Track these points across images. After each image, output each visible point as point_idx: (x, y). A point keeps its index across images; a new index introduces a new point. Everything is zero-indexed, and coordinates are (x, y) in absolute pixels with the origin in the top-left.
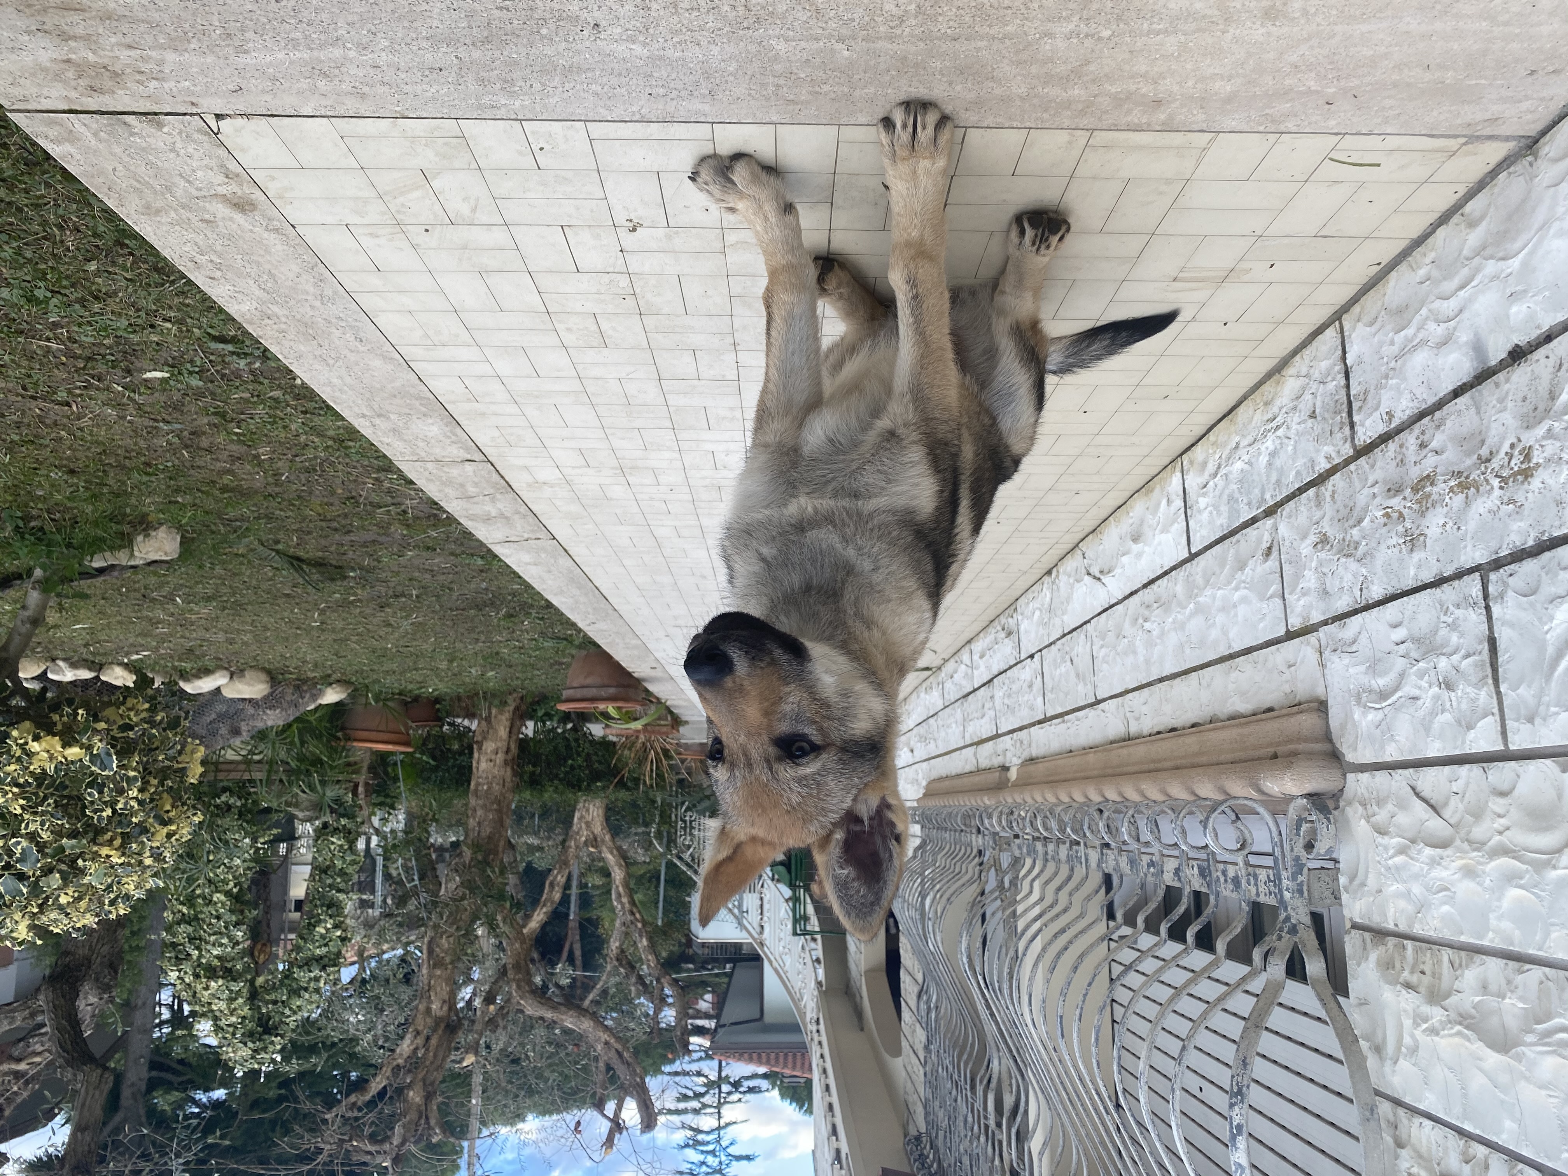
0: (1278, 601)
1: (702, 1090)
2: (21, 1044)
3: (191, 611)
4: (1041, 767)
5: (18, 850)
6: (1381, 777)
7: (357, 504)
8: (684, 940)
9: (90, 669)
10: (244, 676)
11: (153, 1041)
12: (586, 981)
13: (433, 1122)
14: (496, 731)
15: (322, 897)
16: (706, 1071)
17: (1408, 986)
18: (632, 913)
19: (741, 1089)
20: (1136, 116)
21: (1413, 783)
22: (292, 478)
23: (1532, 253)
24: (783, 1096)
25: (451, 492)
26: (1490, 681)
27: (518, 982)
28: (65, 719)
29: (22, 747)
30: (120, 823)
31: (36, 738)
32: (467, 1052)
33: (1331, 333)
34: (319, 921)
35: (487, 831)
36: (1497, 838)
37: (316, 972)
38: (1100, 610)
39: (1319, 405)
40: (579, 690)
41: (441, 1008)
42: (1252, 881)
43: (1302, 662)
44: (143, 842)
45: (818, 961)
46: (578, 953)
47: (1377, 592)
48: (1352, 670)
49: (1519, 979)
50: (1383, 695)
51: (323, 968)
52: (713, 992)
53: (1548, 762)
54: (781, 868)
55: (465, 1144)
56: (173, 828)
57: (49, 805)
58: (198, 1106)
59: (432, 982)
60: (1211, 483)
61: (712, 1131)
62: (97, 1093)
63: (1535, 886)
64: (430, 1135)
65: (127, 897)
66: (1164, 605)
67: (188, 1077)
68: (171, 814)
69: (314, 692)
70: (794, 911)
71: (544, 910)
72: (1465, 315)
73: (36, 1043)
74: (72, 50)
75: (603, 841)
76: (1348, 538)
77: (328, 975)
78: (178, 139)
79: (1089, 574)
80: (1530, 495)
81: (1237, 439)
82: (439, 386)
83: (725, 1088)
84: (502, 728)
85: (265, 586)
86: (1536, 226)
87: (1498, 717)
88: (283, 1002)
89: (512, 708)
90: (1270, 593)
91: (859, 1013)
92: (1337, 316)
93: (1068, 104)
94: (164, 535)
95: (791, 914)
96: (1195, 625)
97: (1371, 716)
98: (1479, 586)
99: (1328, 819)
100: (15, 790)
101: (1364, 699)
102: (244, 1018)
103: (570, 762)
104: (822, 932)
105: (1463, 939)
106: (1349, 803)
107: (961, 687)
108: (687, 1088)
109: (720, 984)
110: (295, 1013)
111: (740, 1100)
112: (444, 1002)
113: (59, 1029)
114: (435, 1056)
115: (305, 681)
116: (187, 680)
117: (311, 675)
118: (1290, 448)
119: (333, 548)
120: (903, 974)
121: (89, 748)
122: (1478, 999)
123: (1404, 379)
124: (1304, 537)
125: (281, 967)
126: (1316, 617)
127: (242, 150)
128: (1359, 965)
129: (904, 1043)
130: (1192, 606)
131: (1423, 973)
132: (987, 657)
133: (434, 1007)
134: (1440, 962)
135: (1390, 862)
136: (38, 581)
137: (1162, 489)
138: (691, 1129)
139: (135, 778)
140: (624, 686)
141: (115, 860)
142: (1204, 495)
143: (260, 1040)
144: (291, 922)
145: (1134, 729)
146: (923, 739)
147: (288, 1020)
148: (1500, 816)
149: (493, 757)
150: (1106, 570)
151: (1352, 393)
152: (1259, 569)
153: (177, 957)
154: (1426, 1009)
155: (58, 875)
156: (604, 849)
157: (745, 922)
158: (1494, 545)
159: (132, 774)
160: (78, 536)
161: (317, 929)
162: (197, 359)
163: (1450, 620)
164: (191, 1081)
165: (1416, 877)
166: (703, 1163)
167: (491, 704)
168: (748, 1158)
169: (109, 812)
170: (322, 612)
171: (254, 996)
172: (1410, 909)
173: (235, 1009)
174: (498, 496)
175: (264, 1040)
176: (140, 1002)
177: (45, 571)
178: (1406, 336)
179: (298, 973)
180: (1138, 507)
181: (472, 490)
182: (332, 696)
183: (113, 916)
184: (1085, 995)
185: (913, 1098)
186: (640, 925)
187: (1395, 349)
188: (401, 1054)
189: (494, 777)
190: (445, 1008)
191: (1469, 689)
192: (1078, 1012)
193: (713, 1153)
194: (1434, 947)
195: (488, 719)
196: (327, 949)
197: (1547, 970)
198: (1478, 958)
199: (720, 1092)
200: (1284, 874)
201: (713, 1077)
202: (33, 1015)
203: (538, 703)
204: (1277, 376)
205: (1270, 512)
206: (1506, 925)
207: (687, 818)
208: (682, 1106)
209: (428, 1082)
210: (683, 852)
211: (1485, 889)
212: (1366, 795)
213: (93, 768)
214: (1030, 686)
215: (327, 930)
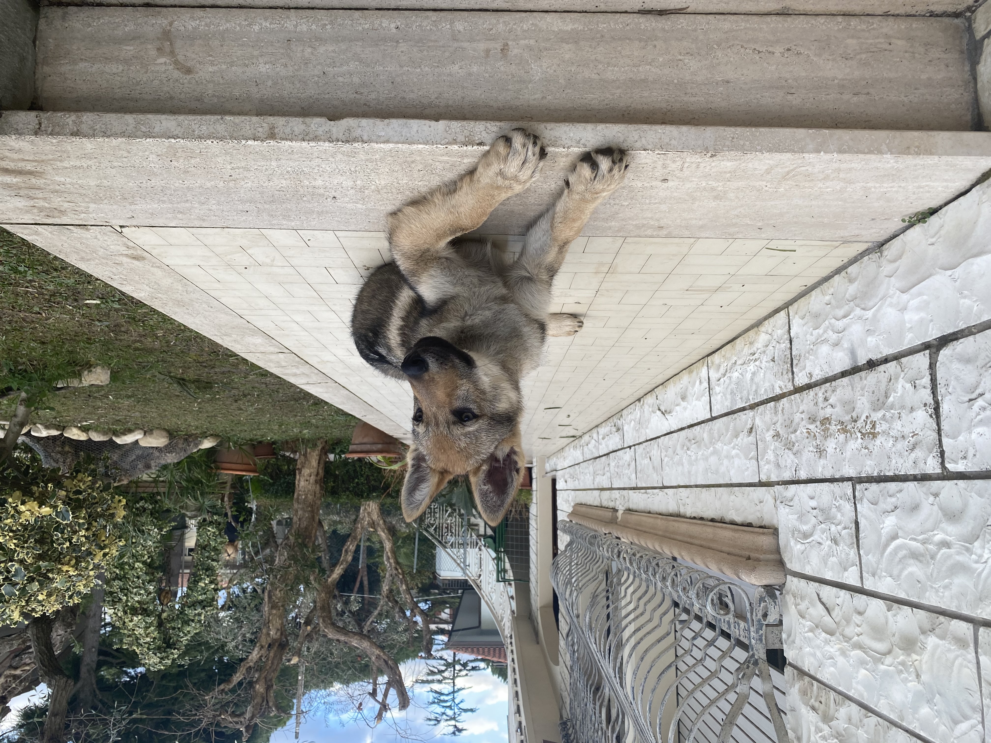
0: (754, 462)
1: (443, 668)
2: (17, 659)
3: (118, 403)
4: (634, 518)
5: (13, 570)
6: (803, 582)
7: (218, 355)
8: (431, 577)
9: (57, 430)
10: (152, 434)
11: (101, 636)
12: (370, 600)
13: (271, 704)
14: (310, 462)
15: (202, 564)
16: (445, 657)
17: (813, 708)
18: (396, 569)
19: (468, 668)
20: (649, 232)
21: (818, 592)
22: (177, 343)
23: (878, 311)
24: (494, 672)
25: (272, 365)
26: (855, 547)
27: (323, 618)
28: (41, 489)
29: (15, 508)
30: (74, 550)
31: (23, 503)
32: (293, 655)
33: (783, 314)
34: (201, 579)
35: (304, 524)
36: (856, 638)
37: (199, 610)
38: (665, 432)
39: (776, 355)
40: (359, 446)
41: (276, 634)
42: (737, 627)
43: (766, 502)
44: (88, 561)
45: (512, 597)
46: (366, 583)
47: (803, 475)
48: (790, 516)
49: (866, 720)
50: (806, 536)
51: (203, 608)
52: (450, 608)
53: (881, 601)
54: (490, 540)
55: (295, 701)
56: (107, 550)
57: (31, 542)
58: (129, 677)
59: (271, 618)
60: (722, 380)
61: (450, 694)
62: (64, 692)
63: (873, 671)
64: (269, 712)
65: (79, 593)
66: (697, 441)
67: (122, 660)
68: (105, 542)
69: (196, 442)
70: (497, 565)
71: (342, 567)
72: (846, 333)
73: (26, 658)
74: (35, 203)
75: (378, 524)
76: (789, 438)
77: (207, 612)
78: (98, 235)
79: (659, 410)
80: (875, 447)
81: (735, 358)
82: (260, 325)
83: (458, 667)
84: (314, 460)
85: (164, 391)
86: (880, 296)
87: (859, 568)
88: (179, 628)
89: (320, 448)
90: (750, 456)
91: (536, 633)
92: (787, 305)
93: (610, 228)
94: (100, 371)
95: (495, 567)
96: (713, 460)
97: (799, 546)
98: (851, 490)
99: (775, 603)
100: (11, 534)
101: (796, 535)
102: (155, 638)
103: (356, 480)
104: (514, 580)
105: (840, 688)
106: (788, 593)
107: (592, 453)
108: (434, 667)
109: (455, 602)
110: (186, 635)
111: (467, 675)
112: (278, 630)
113: (40, 652)
114: (272, 663)
115: (190, 436)
116: (117, 436)
117: (193, 432)
118: (762, 374)
119: (205, 375)
120: (560, 616)
121: (55, 507)
122: (846, 726)
123: (817, 358)
124: (768, 430)
125: (177, 607)
126: (774, 478)
127: (136, 239)
128: (791, 688)
129: (560, 659)
130: (712, 448)
131: (821, 702)
132: (606, 439)
133: (271, 633)
134: (829, 698)
135: (806, 635)
136: (23, 400)
137: (697, 374)
138: (436, 692)
139: (83, 524)
140: (387, 443)
141: (71, 573)
142: (719, 385)
143: (164, 652)
144: (186, 562)
145: (682, 511)
146: (572, 477)
147: (182, 640)
148: (858, 626)
149: (308, 478)
150: (668, 411)
151: (793, 353)
152: (745, 440)
153: (113, 601)
154: (821, 724)
155: (37, 583)
156: (379, 529)
157: (468, 572)
158: (859, 469)
159: (81, 521)
160: (47, 374)
161: (200, 584)
162: (116, 295)
163: (837, 504)
164: (124, 662)
165: (818, 647)
166: (444, 713)
167: (307, 446)
168: (472, 710)
169: (68, 544)
170: (199, 403)
171: (160, 625)
172: (816, 664)
173: (149, 633)
174: (300, 366)
175: (167, 652)
176: (92, 614)
177: (27, 394)
178: (818, 333)
179: (188, 611)
180: (685, 378)
181: (284, 364)
182: (207, 444)
183: (71, 604)
184: (646, 679)
185: (565, 694)
186: (401, 577)
187: (813, 339)
188: (252, 660)
189: (309, 491)
190: (279, 634)
191: (845, 547)
192: (641, 688)
193: (450, 707)
194: (827, 689)
195: (305, 455)
196: (205, 596)
197: (879, 719)
198: (848, 702)
199: (454, 669)
200: (752, 629)
201: (450, 660)
202: (24, 642)
203: (337, 444)
204: (756, 329)
205: (753, 407)
206: (860, 688)
207: (432, 507)
208: (430, 678)
209: (268, 679)
210: (429, 527)
211: (850, 665)
212: (796, 591)
213: (58, 519)
214: (629, 465)
215: (206, 584)
